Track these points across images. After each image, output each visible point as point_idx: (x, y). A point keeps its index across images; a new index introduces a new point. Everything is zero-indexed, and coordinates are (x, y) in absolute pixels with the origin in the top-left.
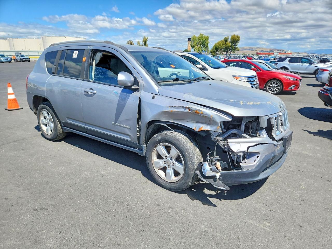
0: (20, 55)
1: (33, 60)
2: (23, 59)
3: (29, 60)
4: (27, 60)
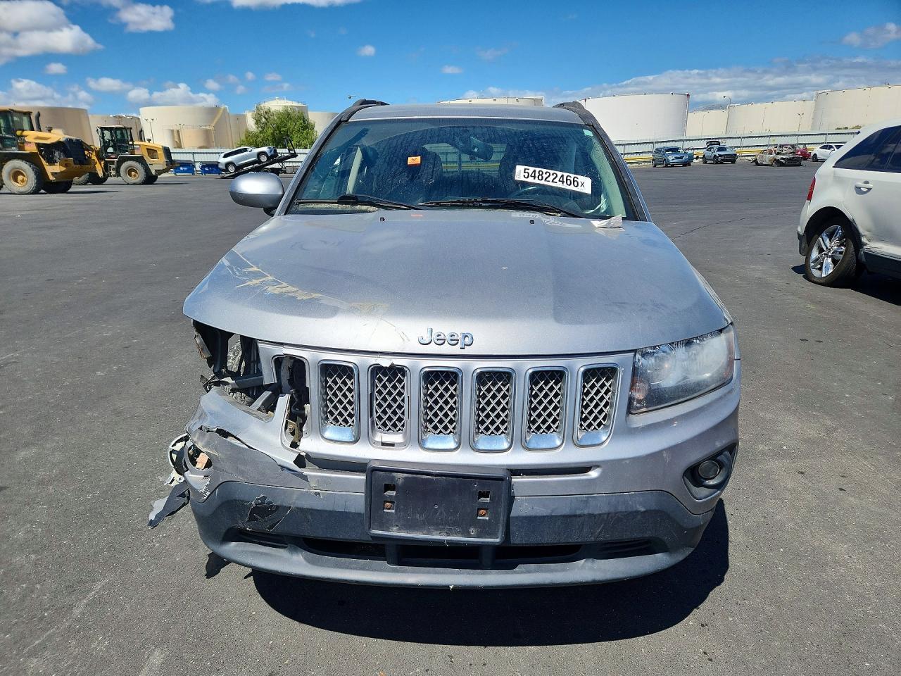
0: (716, 147)
1: (746, 158)
2: (720, 156)
3: (732, 159)
4: (727, 160)
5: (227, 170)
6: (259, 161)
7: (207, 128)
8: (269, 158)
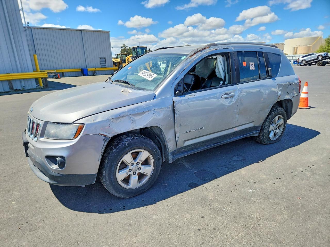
5: (302, 63)
6: (318, 59)
7: (310, 45)
8: (323, 57)
